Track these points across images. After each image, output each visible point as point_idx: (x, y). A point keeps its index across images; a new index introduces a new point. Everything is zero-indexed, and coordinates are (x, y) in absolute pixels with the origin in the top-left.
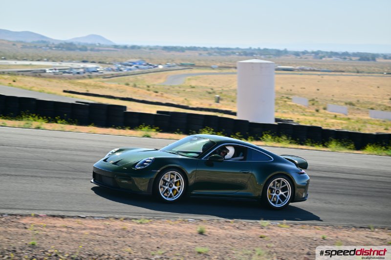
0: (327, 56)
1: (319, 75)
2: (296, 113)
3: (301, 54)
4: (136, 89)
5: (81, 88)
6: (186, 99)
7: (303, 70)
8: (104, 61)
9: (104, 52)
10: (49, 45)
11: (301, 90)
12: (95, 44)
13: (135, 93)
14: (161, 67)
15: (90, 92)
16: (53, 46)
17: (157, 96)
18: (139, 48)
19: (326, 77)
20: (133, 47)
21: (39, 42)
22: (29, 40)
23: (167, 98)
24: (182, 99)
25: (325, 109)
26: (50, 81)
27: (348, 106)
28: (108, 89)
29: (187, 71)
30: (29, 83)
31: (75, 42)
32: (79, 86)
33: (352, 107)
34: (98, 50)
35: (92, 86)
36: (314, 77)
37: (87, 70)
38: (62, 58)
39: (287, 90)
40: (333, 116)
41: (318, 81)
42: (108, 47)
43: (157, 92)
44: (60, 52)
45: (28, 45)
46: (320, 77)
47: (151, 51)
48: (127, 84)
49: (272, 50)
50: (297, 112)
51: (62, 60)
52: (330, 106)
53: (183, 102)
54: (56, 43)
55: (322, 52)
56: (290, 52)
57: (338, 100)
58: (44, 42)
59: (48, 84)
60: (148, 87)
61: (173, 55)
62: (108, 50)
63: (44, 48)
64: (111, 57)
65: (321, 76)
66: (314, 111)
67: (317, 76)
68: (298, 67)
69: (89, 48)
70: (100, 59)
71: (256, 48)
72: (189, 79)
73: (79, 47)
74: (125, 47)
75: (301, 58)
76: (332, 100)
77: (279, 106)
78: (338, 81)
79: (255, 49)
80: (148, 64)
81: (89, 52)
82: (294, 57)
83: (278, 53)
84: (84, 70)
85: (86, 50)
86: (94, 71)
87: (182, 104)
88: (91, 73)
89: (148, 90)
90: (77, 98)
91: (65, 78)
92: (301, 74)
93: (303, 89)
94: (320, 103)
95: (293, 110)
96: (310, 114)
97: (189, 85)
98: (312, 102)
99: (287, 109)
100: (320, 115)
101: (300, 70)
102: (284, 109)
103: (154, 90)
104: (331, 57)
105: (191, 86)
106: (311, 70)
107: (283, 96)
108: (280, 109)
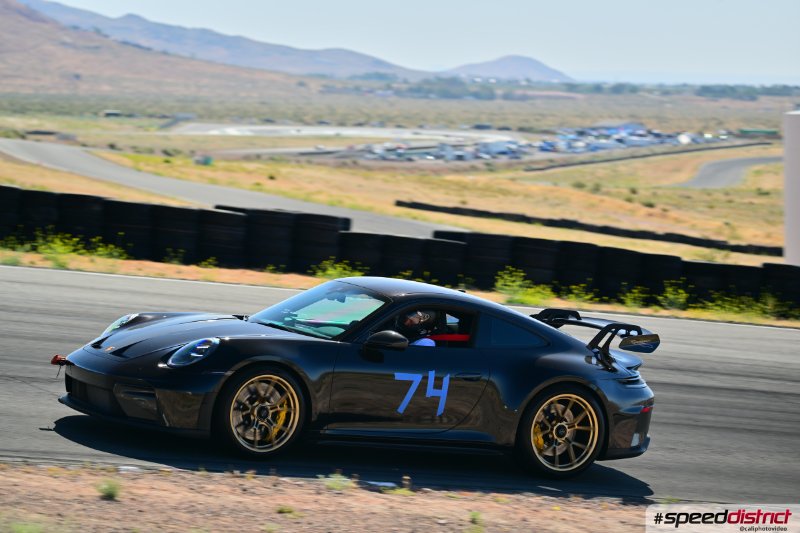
4: (596, 198)
5: (447, 194)
6: (727, 224)
8: (533, 124)
9: (538, 102)
10: (395, 85)
12: (517, 82)
13: (592, 206)
14: (684, 139)
15: (471, 206)
16: (404, 87)
17: (650, 215)
18: (634, 89)
20: (618, 89)
21: (367, 77)
22: (343, 72)
23: (677, 221)
24: (718, 223)
26: (367, 178)
28: (520, 198)
29: (754, 151)
30: (311, 183)
31: (463, 76)
32: (442, 191)
34: (524, 98)
35: (479, 189)
37: (483, 150)
38: (424, 119)
42: (551, 87)
43: (650, 205)
44: (422, 102)
45: (339, 86)
47: (665, 99)
48: (580, 186)
51: (422, 123)
53: (719, 232)
54: (414, 80)
58: (381, 77)
59: (360, 186)
60: (634, 191)
61: (724, 107)
62: (549, 98)
63: (380, 92)
64: (553, 115)
69: (499, 92)
70: (527, 121)
72: (758, 173)
73: (474, 89)
74: (598, 89)
80: (650, 132)
81: (499, 102)
84: (477, 150)
85: (491, 97)
86: (503, 153)
87: (714, 237)
88: (494, 157)
89: (629, 200)
90: (425, 220)
91: (422, 170)
97: (754, 188)
103: (645, 200)
105: (759, 190)
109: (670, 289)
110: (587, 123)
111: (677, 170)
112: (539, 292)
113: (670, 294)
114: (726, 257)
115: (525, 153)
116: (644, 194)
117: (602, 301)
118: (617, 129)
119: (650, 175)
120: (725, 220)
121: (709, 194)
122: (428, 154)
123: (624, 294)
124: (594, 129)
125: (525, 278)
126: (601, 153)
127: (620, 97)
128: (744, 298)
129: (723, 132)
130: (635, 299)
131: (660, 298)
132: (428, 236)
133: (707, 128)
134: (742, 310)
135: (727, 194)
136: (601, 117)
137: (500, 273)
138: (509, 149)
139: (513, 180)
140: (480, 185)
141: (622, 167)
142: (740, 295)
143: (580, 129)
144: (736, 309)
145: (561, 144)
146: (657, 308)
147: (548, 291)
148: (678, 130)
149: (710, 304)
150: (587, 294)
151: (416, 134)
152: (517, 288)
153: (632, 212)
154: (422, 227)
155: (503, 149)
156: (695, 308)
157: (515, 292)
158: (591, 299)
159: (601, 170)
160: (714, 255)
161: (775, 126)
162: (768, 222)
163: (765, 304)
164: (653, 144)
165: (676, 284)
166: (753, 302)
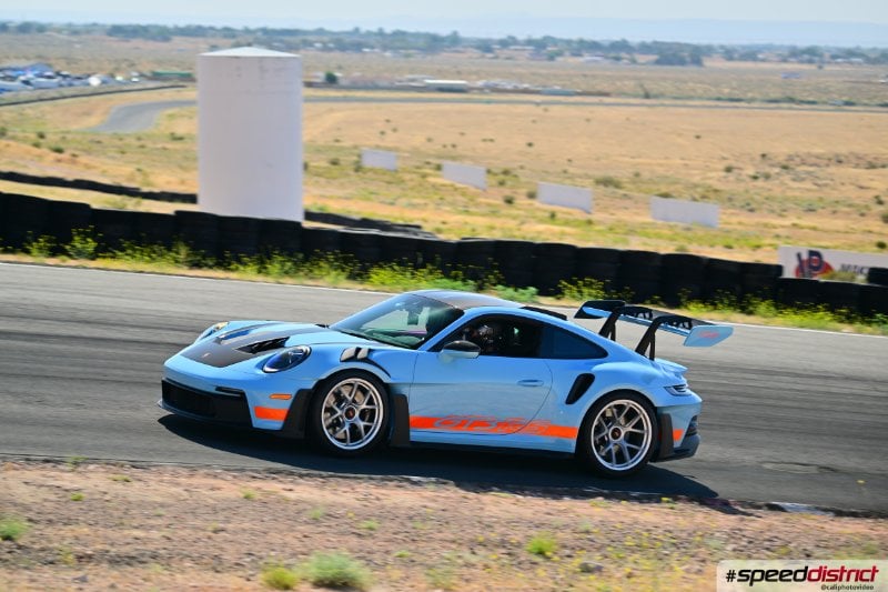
0: (567, 53)
1: (538, 104)
2: (448, 208)
3: (496, 46)
6: (139, 170)
7: (495, 90)
11: (482, 145)
14: (94, 81)
17: (59, 161)
18: (41, 29)
19: (555, 110)
20: (25, 28)
23: (87, 167)
24: (129, 169)
25: (532, 196)
27: (601, 188)
29: (169, 94)
33: (611, 189)
36: (525, 109)
39: (445, 146)
40: (547, 215)
41: (534, 121)
43: (59, 151)
46: (539, 110)
47: (74, 39)
49: (418, 36)
50: (451, 204)
52: (547, 189)
53: (131, 178)
55: (556, 42)
56: (466, 40)
57: (580, 172)
60: (41, 136)
61: (137, 48)
65: (543, 107)
66: (500, 202)
67: (533, 107)
68: (480, 83)
71: (374, 29)
72: (171, 116)
74: (2, 27)
75: (496, 57)
76: (565, 172)
77: (403, 189)
78: (588, 120)
79: (369, 34)
80: (58, 74)
82: (476, 53)
83: (434, 43)
87: (125, 184)
89: (37, 145)
92: (489, 102)
93: (490, 144)
94: (523, 179)
95: (441, 199)
96: (486, 210)
97: (167, 132)
98: (502, 177)
99: (424, 198)
100: (514, 212)
101: (487, 91)
102: (414, 197)
103: (53, 145)
104: (580, 55)
105: (172, 134)
106: (516, 91)
107: (428, 163)
108: (405, 196)
109: (76, 238)
111: (88, 114)
113: (77, 242)
114: (138, 204)
116: (52, 139)
117: (6, 251)
118: (24, 70)
119: (58, 118)
120: (137, 166)
121: (121, 139)
123: (30, 244)
126: (7, 96)
127: (26, 37)
128: (156, 248)
129: (135, 74)
130: (41, 249)
131: (68, 247)
133: (117, 70)
134: (153, 260)
135: (139, 139)
136: (7, 58)
142: (151, 244)
144: (147, 258)
146: (65, 257)
148: (89, 72)
149: (120, 253)
153: (40, 157)
156: (104, 257)
159: (8, 113)
160: (127, 202)
161: (190, 69)
162: (181, 167)
163: (177, 253)
164: (61, 86)
165: (84, 233)
166: (165, 251)
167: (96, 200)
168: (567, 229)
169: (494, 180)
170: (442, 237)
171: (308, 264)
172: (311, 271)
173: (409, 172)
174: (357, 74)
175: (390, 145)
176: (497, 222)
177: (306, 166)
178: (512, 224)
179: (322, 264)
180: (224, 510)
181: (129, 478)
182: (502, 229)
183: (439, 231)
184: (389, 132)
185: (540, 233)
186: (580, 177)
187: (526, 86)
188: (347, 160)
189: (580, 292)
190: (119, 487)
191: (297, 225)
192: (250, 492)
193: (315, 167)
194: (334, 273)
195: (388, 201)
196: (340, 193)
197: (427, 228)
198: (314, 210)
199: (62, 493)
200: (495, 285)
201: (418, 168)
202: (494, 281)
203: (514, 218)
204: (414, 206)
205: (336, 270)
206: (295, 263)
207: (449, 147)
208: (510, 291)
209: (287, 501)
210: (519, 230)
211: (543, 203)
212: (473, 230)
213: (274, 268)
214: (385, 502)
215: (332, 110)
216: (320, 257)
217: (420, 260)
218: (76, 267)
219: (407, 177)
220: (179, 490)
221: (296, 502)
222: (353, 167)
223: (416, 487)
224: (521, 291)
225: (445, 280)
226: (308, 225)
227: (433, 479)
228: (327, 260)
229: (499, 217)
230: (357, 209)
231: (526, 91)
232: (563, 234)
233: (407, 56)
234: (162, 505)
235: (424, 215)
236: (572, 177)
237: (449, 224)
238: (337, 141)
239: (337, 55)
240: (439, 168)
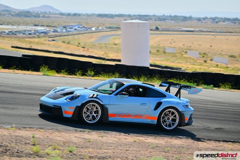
0: (221, 21)
1: (213, 35)
2: (188, 63)
3: (202, 20)
4: (69, 45)
5: (26, 44)
6: (105, 53)
7: (201, 31)
8: (51, 24)
9: (52, 18)
10: (11, 13)
11: (198, 46)
12: (46, 12)
13: (68, 48)
14: (93, 29)
15: (33, 48)
16: (14, 14)
17: (84, 50)
18: (79, 15)
19: (218, 37)
20: (75, 15)
23: (91, 52)
24: (103, 53)
25: (211, 60)
26: (3, 40)
27: (231, 58)
28: (47, 45)
29: (113, 33)
31: (31, 11)
32: (25, 43)
33: (233, 58)
34: (48, 17)
35: (35, 43)
36: (210, 37)
37: (36, 32)
38: (20, 23)
39: (188, 47)
40: (216, 65)
41: (212, 40)
42: (56, 14)
43: (84, 48)
44: (19, 18)
46: (214, 37)
47: (88, 18)
48: (64, 42)
49: (180, 17)
50: (190, 62)
51: (19, 24)
52: (216, 58)
53: (103, 55)
54: (17, 12)
55: (218, 18)
56: (194, 18)
57: (225, 54)
58: (8, 11)
59: (1, 42)
60: (79, 44)
61: (105, 20)
62: (55, 17)
63: (7, 15)
64: (57, 22)
65: (215, 36)
66: (203, 62)
67: (212, 36)
68: (197, 30)
69: (41, 15)
70: (49, 24)
71: (169, 15)
72: (114, 38)
73: (34, 14)
74: (69, 15)
75: (202, 22)
76: (221, 53)
77: (177, 58)
78: (227, 40)
79: (167, 16)
80: (84, 27)
81: (41, 18)
82: (196, 21)
83: (185, 19)
84: (35, 32)
85: (39, 17)
86: (42, 33)
87: (102, 57)
88: (40, 34)
89: (78, 46)
90: (20, 51)
91: (19, 37)
92: (200, 35)
93: (200, 46)
94: (209, 56)
95: (187, 61)
96: (199, 64)
97: (113, 43)
98: (203, 55)
99: (182, 60)
100: (207, 64)
101: (199, 32)
102: (180, 60)
103: (82, 46)
104: (225, 22)
105: (114, 43)
106: (207, 32)
107: (183, 51)
108: (177, 60)
109: (89, 71)
110: (66, 24)
111: (92, 38)
112: (52, 72)
113: (89, 72)
114: (105, 62)
115: (49, 33)
116: (82, 44)
117: (70, 75)
118: (75, 26)
119: (83, 39)
120: (105, 52)
121: (100, 45)
122: (21, 33)
123: (76, 73)
124: (68, 26)
125: (48, 68)
126: (70, 33)
127: (75, 17)
128: (110, 74)
129: (104, 27)
130: (79, 74)
131: (86, 74)
132: (21, 56)
133: (100, 26)
134: (109, 77)
135: (105, 44)
136: (70, 23)
137: (41, 67)
138: (44, 32)
139: (45, 40)
140: (36, 42)
141: (76, 37)
142: (109, 73)
143: (64, 26)
144: (108, 77)
145: (59, 30)
146: (86, 76)
147: (55, 72)
148: (91, 26)
149: (100, 75)
150: (66, 72)
151: (17, 27)
152: (46, 71)
153: (79, 49)
154: (19, 53)
155: (42, 32)
156: (96, 76)
157: (45, 72)
158: (67, 74)
159: (70, 38)
160: (102, 61)
161: (119, 26)
162: (117, 52)
163: (116, 75)
164: (85, 30)
165: (91, 70)
166: (112, 75)
167: (94, 61)
168: (221, 69)
169: (201, 56)
170: (187, 71)
171: (151, 79)
172: (152, 80)
173: (178, 54)
174: (164, 27)
175: (173, 46)
176: (202, 67)
177: (150, 52)
178: (206, 68)
179: (155, 78)
180: (128, 145)
181: (103, 136)
182: (203, 69)
183: (186, 70)
184: (173, 43)
185: (214, 70)
186: (225, 55)
187: (210, 30)
188: (161, 50)
189: (225, 86)
190: (100, 138)
191: (148, 68)
192: (135, 140)
193: (153, 52)
194: (158, 81)
195: (172, 61)
196: (160, 59)
197: (183, 69)
198: (152, 64)
199: (85, 140)
200: (202, 84)
201: (181, 52)
202: (201, 83)
203: (207, 66)
204: (179, 63)
205: (158, 80)
206: (148, 78)
207: (189, 47)
208: (206, 86)
209: (146, 142)
210: (208, 69)
211: (214, 62)
212: (196, 69)
213: (142, 79)
214: (172, 143)
215: (157, 37)
216: (154, 77)
217: (181, 77)
218: (89, 79)
219: (177, 55)
220: (116, 139)
221: (148, 143)
222: (163, 52)
223: (181, 139)
224: (209, 86)
225: (188, 83)
226: (151, 68)
227: (185, 137)
228: (156, 77)
229: (203, 66)
230: (164, 64)
231: (210, 32)
232: (220, 70)
233: (178, 22)
234: (112, 143)
235: (182, 65)
236: (222, 55)
237: (189, 68)
238: (159, 45)
239: (159, 22)
240: (186, 52)
